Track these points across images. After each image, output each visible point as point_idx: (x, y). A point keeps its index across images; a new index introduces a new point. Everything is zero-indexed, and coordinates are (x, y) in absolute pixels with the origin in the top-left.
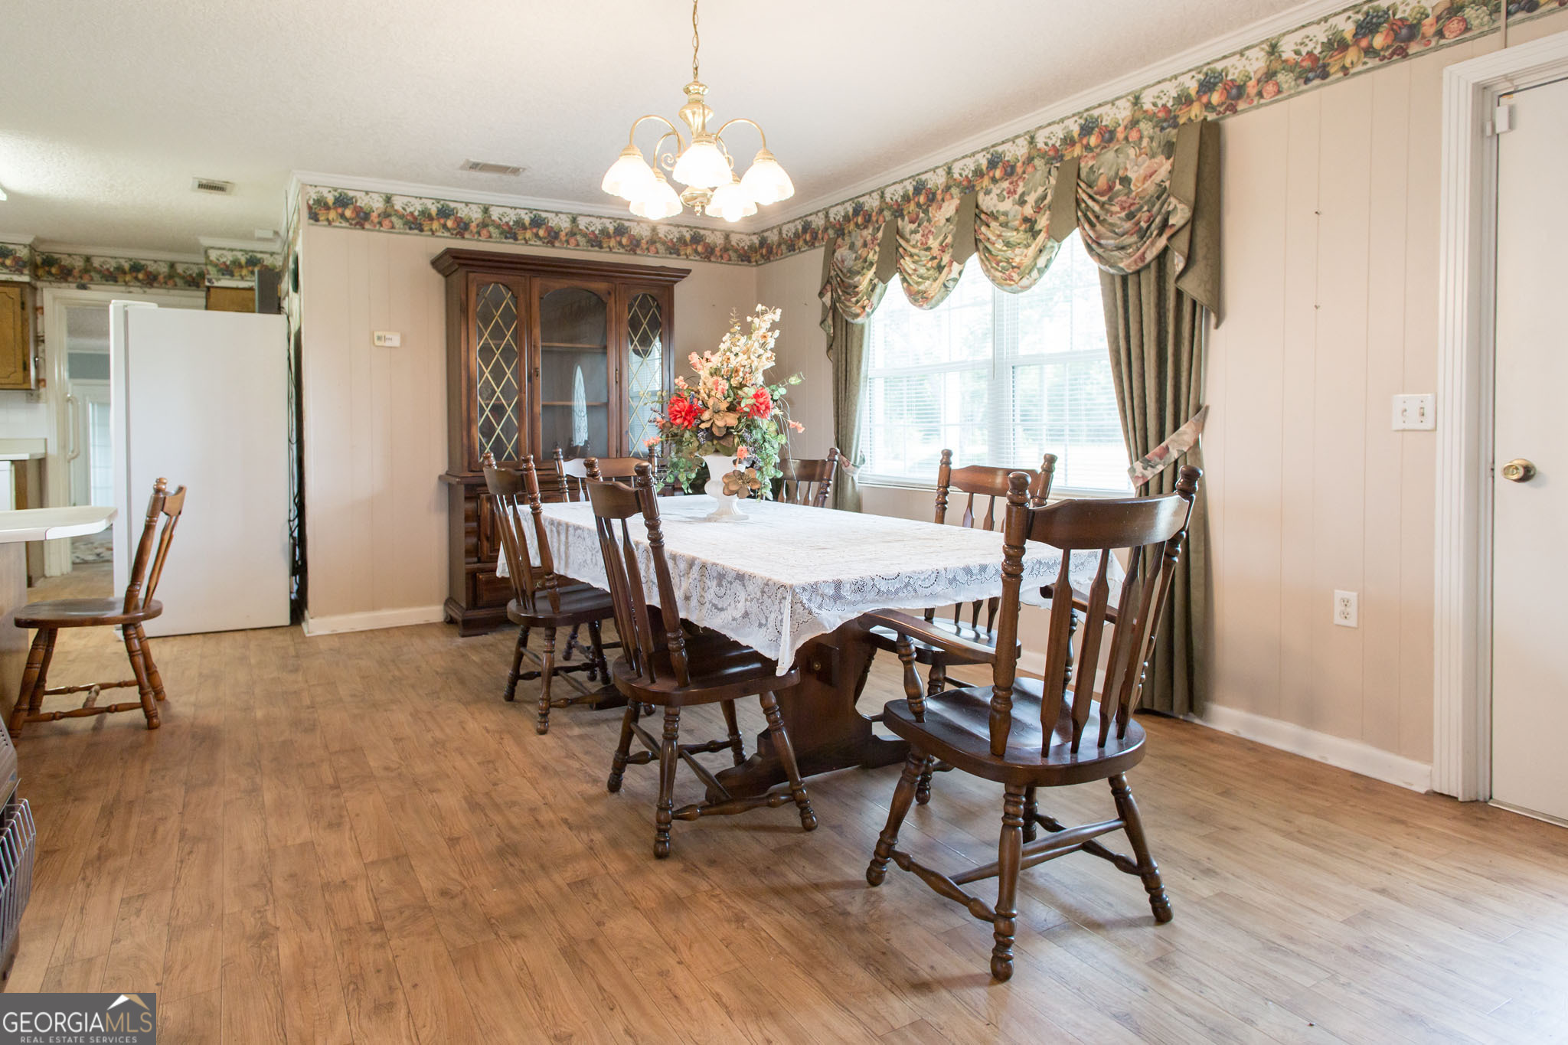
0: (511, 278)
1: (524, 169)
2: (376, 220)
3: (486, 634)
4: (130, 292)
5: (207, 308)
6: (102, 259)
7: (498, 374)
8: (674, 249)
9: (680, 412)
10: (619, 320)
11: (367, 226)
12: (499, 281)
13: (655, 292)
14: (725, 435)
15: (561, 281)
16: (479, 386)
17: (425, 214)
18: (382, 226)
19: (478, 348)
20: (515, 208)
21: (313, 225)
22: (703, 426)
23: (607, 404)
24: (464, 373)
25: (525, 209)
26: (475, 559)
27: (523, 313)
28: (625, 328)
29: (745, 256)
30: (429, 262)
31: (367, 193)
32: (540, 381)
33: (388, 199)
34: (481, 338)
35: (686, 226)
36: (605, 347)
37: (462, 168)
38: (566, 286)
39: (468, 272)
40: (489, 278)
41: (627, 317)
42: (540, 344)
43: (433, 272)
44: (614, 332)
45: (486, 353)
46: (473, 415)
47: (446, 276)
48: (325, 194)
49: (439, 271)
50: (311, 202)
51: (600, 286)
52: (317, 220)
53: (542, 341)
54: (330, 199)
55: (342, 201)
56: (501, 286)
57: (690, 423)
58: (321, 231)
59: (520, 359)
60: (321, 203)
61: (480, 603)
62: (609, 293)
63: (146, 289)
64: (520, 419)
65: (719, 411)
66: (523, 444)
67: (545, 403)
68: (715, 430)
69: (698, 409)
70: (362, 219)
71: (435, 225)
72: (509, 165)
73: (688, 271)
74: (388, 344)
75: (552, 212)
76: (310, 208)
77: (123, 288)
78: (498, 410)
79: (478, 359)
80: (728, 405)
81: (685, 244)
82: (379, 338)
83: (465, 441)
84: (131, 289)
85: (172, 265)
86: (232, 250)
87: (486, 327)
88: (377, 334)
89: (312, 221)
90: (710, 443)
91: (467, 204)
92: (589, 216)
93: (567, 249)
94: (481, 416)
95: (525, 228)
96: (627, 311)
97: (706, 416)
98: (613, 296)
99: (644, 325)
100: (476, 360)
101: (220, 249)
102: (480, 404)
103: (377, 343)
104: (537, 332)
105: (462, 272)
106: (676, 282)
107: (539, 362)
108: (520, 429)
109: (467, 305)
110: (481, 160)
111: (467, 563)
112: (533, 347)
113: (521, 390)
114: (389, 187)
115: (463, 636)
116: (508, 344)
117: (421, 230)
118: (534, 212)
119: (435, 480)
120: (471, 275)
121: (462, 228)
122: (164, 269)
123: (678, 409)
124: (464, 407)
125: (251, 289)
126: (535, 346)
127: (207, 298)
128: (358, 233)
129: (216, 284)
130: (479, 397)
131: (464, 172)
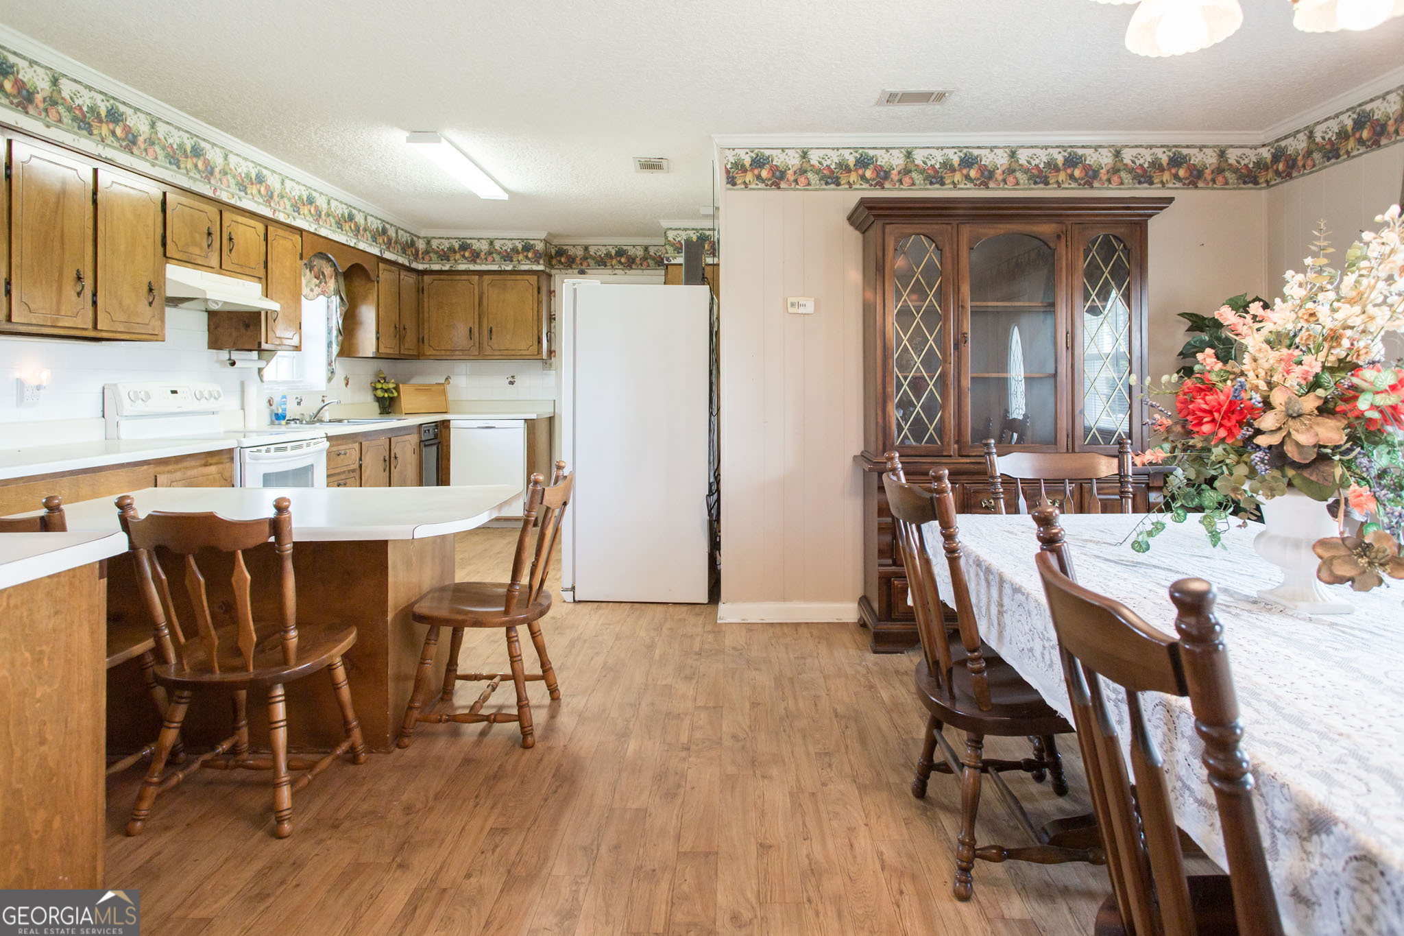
0: (934, 228)
1: (951, 93)
2: (792, 178)
3: (901, 653)
4: (615, 274)
5: (665, 283)
6: (596, 248)
7: (918, 341)
8: (1144, 176)
9: (1210, 412)
10: (1071, 269)
11: (783, 185)
12: (922, 231)
13: (1121, 231)
14: (1314, 461)
15: (996, 225)
16: (895, 356)
17: (843, 167)
18: (797, 184)
19: (896, 312)
20: (942, 148)
21: (730, 189)
22: (1262, 441)
23: (1055, 375)
24: (879, 342)
25: (953, 147)
26: (890, 561)
27: (949, 267)
28: (1080, 280)
29: (1250, 177)
30: (845, 218)
31: (783, 150)
32: (968, 348)
33: (805, 155)
34: (898, 301)
35: (1162, 146)
36: (1052, 305)
37: (878, 103)
38: (1002, 232)
39: (885, 224)
40: (908, 229)
41: (1082, 265)
42: (969, 304)
43: (851, 229)
44: (1064, 284)
45: (905, 315)
46: (889, 389)
47: (863, 233)
48: (743, 156)
49: (857, 228)
50: (729, 166)
51: (1046, 229)
52: (734, 184)
53: (972, 301)
54: (747, 161)
55: (759, 162)
56: (922, 237)
57: (1230, 432)
58: (738, 194)
59: (944, 324)
60: (739, 166)
61: (895, 615)
62: (1059, 237)
63: (627, 271)
64: (944, 394)
65: (1300, 415)
66: (947, 425)
67: (975, 375)
68: (1290, 450)
69: (1252, 409)
70: (778, 178)
71: (853, 177)
72: (932, 89)
73: (1170, 200)
74: (802, 310)
75: (986, 148)
76: (728, 172)
77: (610, 271)
78: (918, 385)
79: (896, 324)
80: (1319, 403)
81: (1161, 169)
82: (793, 305)
83: (880, 420)
84: (616, 271)
85: (646, 249)
86: (686, 230)
87: (905, 287)
88: (790, 300)
89: (729, 186)
90: (1277, 473)
91: (887, 149)
92: (1032, 147)
93: (1004, 189)
94: (898, 393)
95: (953, 170)
96: (1082, 258)
97: (1268, 421)
98: (1063, 240)
99: (1106, 274)
100: (892, 325)
101: (676, 229)
102: (897, 377)
103: (791, 310)
104: (966, 289)
105: (878, 224)
106: (1151, 216)
107: (967, 327)
108: (943, 407)
109: (884, 261)
110: (898, 88)
111: (880, 565)
112: (960, 307)
113: (945, 360)
114: (804, 141)
115: (875, 652)
116: (931, 305)
117: (838, 184)
118: (965, 150)
119: (849, 461)
120: (888, 228)
121: (883, 176)
122: (640, 253)
123: (1205, 407)
124: (879, 381)
125: (681, 265)
126: (962, 306)
127: (666, 275)
128: (774, 194)
129: (673, 262)
130: (896, 369)
131: (881, 108)
